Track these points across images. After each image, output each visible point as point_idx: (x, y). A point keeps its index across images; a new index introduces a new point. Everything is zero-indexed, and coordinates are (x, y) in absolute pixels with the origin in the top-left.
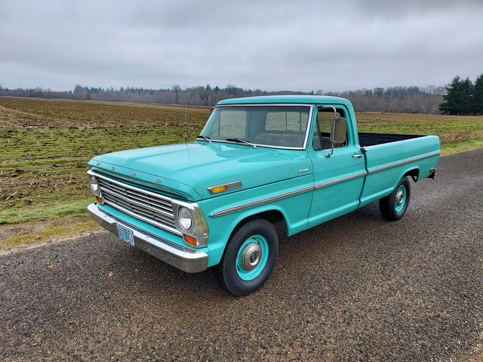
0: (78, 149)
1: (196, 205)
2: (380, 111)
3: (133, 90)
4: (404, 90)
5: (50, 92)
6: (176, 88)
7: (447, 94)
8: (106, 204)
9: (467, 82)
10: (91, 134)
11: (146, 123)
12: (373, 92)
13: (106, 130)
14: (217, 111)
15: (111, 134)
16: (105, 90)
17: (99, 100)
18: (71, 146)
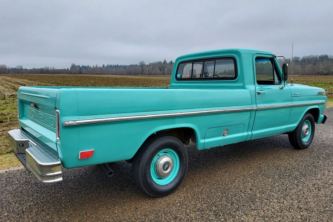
2: (298, 74)
3: (111, 66)
4: (316, 57)
5: (54, 69)
6: (142, 63)
12: (291, 60)
16: (92, 67)
17: (88, 74)
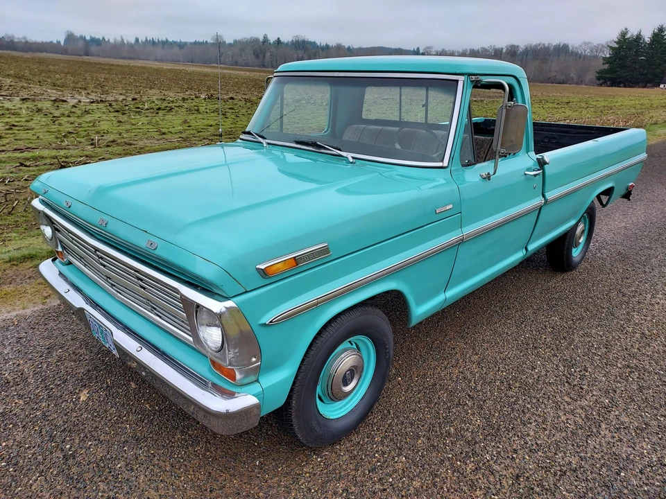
0: (65, 136)
1: (230, 304)
3: (153, 43)
4: (548, 48)
5: (26, 42)
6: (217, 39)
7: (608, 56)
8: (70, 263)
9: (639, 37)
10: (87, 112)
11: (171, 95)
12: (504, 50)
13: (110, 105)
14: (277, 83)
15: (117, 111)
16: (112, 41)
17: (103, 57)
18: (53, 130)
